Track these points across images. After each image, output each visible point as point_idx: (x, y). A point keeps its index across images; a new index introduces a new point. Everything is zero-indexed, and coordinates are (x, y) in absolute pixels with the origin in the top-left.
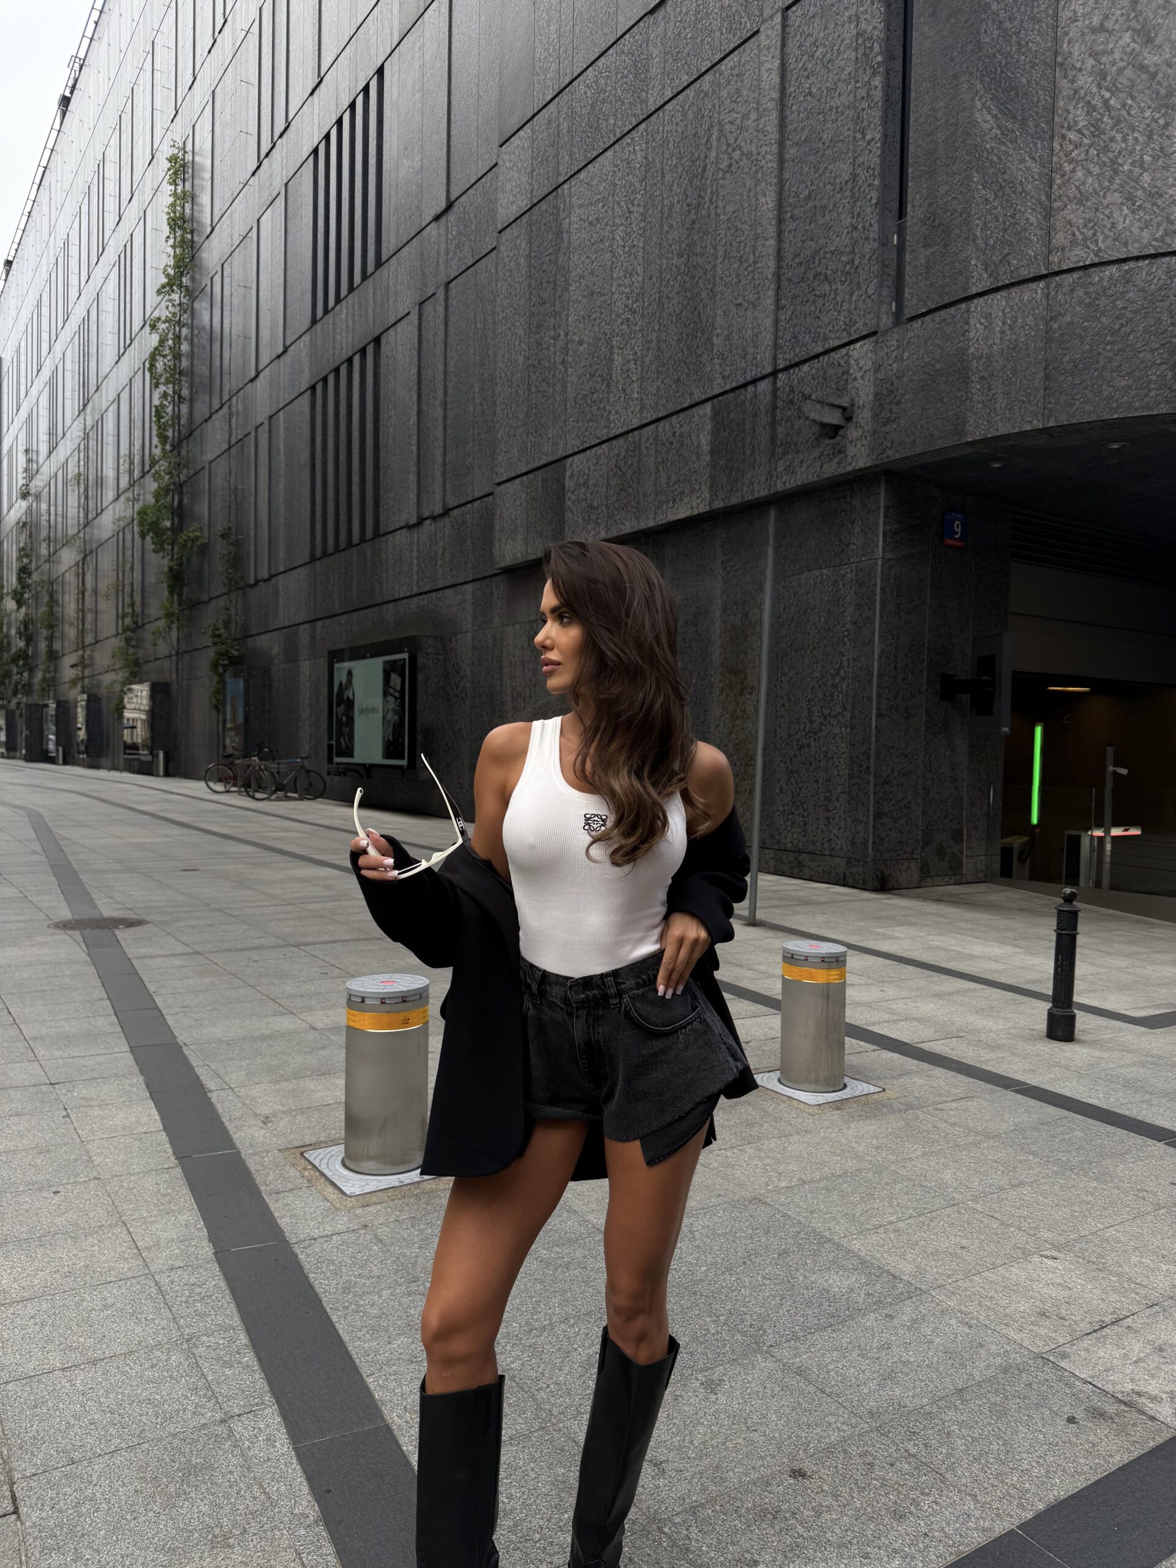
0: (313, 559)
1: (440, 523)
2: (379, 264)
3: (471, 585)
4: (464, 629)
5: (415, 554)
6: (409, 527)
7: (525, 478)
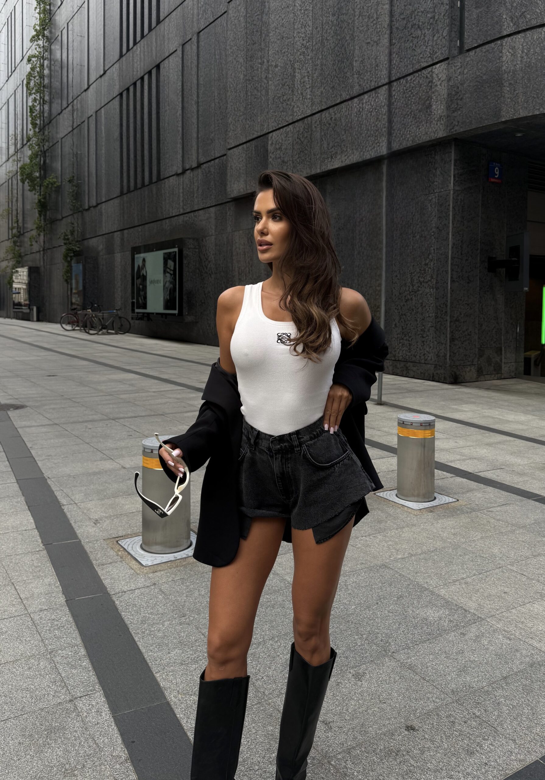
0: (122, 194)
1: (196, 172)
2: (159, 22)
3: (214, 208)
4: (211, 233)
5: (181, 191)
6: (178, 175)
7: (245, 145)
